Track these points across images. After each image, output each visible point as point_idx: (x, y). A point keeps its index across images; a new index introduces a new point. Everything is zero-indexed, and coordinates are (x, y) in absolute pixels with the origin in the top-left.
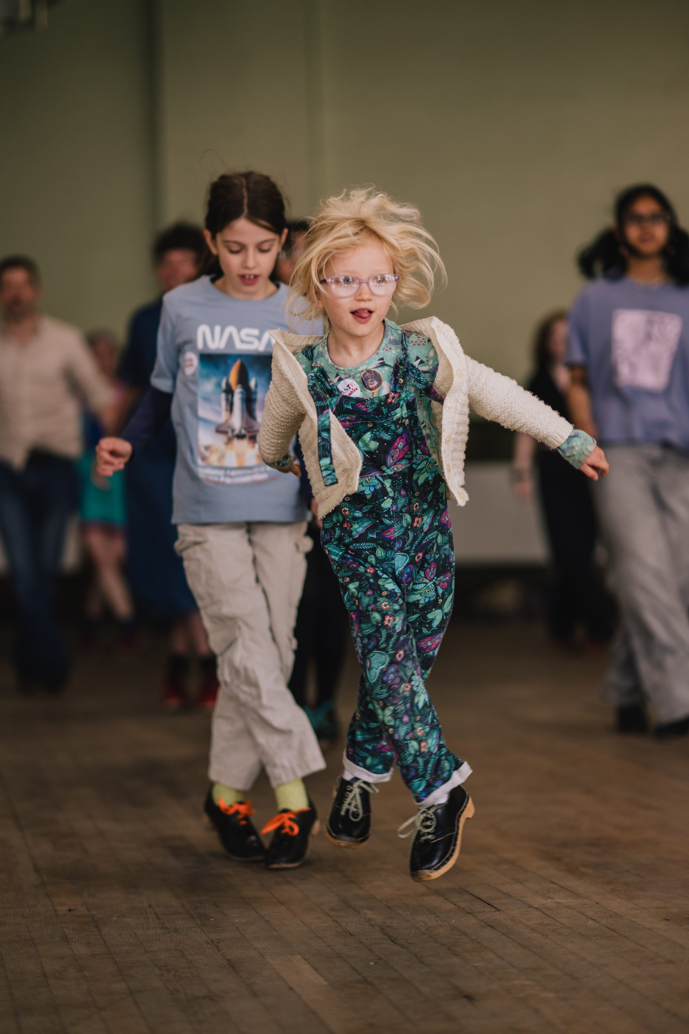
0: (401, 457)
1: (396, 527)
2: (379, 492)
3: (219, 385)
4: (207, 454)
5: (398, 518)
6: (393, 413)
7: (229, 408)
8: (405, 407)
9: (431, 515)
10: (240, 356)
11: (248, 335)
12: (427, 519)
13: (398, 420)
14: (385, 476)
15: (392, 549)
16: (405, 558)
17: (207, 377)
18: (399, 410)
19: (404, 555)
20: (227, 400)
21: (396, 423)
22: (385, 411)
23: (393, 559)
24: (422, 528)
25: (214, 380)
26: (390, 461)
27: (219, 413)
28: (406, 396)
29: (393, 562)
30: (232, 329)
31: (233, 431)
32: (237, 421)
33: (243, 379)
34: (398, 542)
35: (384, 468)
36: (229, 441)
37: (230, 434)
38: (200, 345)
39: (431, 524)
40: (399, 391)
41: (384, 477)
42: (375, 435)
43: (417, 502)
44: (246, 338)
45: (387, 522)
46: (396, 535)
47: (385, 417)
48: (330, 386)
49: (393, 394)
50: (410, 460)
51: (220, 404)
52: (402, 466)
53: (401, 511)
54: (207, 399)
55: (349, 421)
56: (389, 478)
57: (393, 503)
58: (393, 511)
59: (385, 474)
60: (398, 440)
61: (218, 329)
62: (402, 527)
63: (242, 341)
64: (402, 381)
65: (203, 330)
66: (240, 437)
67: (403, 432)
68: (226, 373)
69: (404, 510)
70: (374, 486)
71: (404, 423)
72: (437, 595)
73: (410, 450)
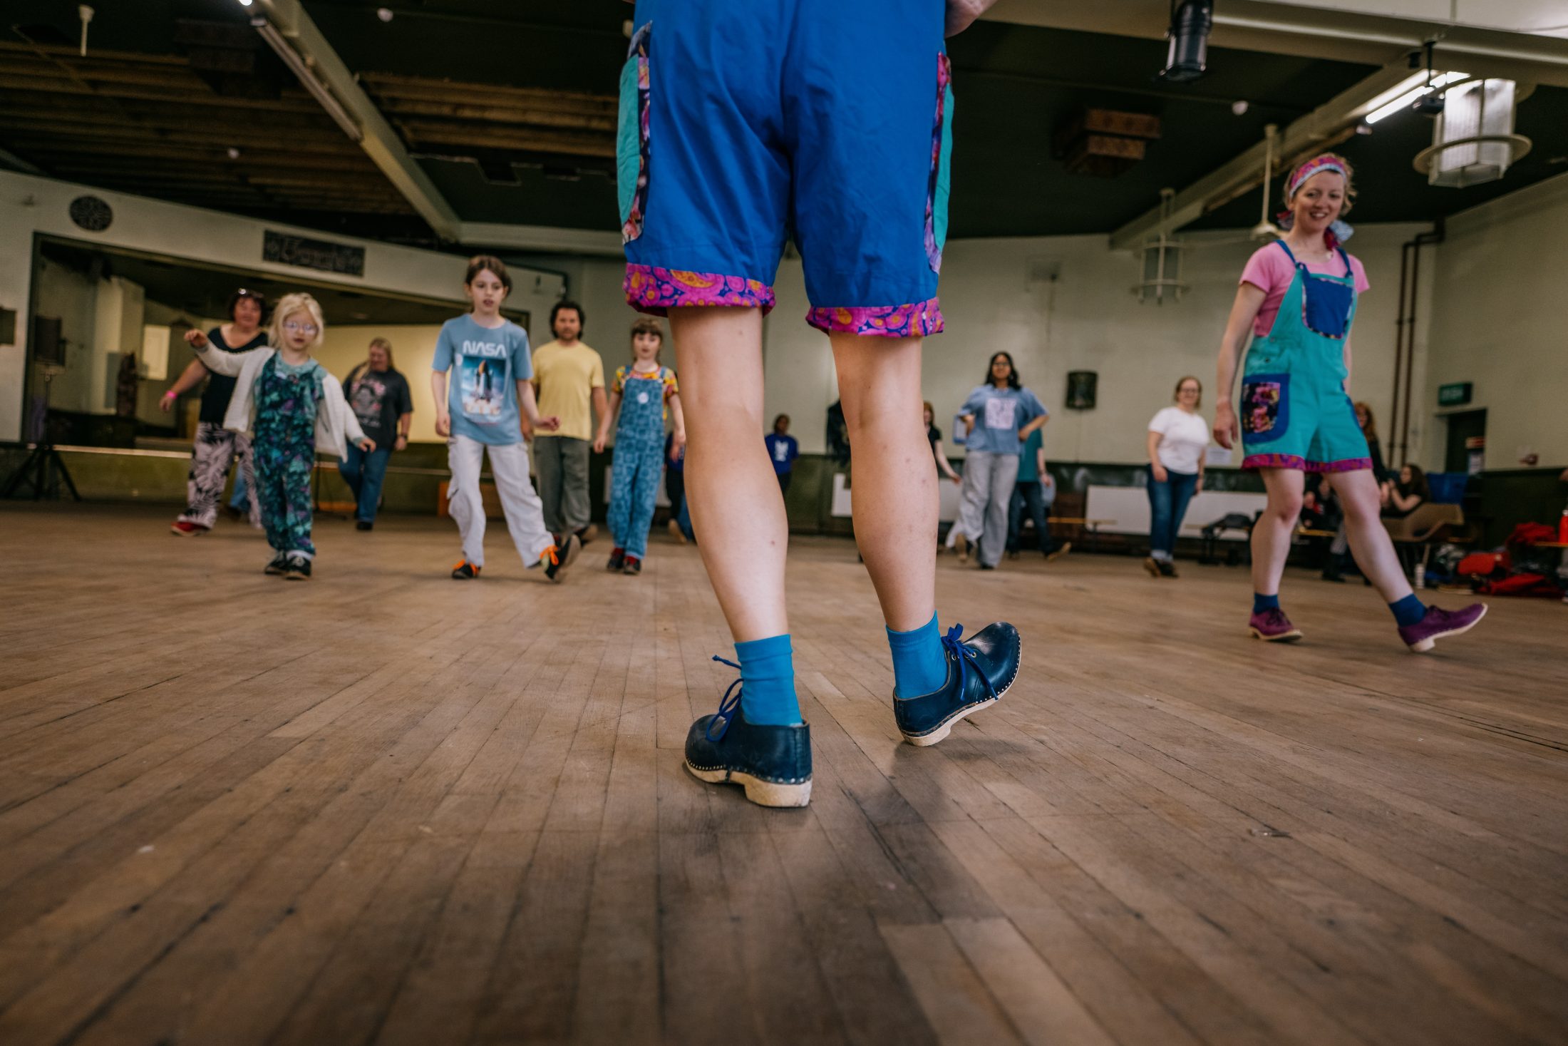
7: (478, 384)
17: (467, 367)
20: (477, 380)
25: (470, 369)
27: (472, 386)
36: (477, 400)
38: (465, 352)
44: (489, 349)
51: (473, 382)
61: (474, 344)
63: (487, 351)
65: (466, 344)
66: (482, 398)
68: (478, 366)
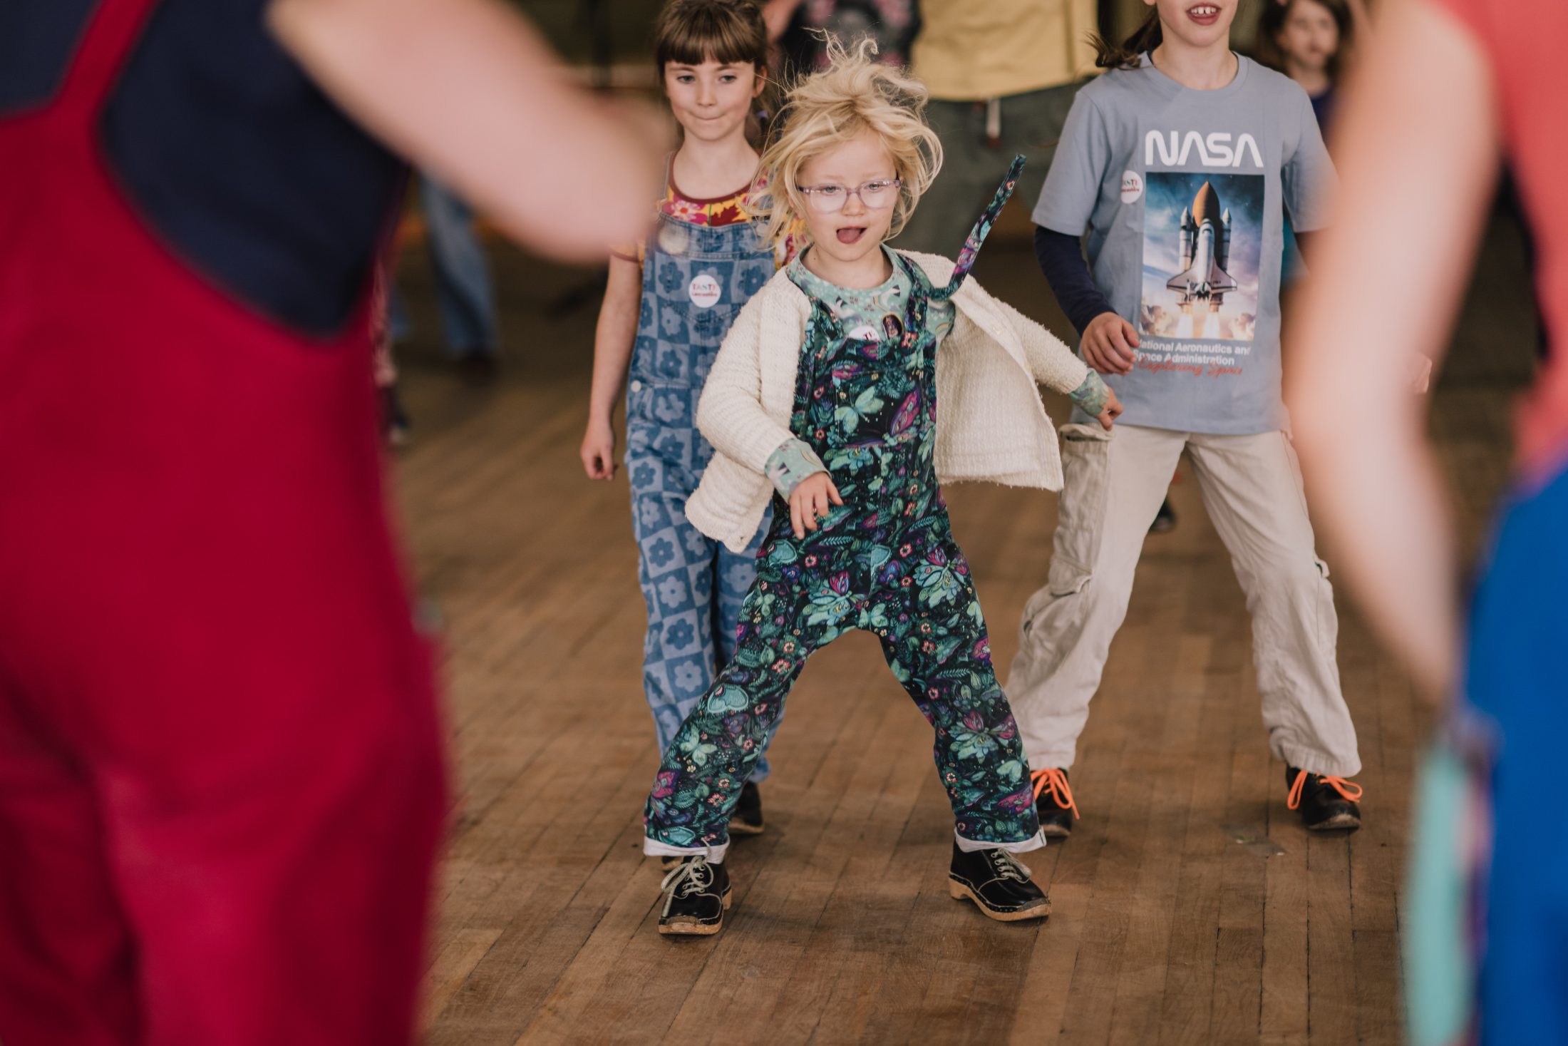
0: (909, 423)
1: (880, 513)
2: (869, 469)
3: (1176, 218)
4: (1151, 319)
5: (886, 502)
6: (907, 359)
7: (1190, 253)
8: (921, 354)
9: (927, 498)
10: (1207, 176)
11: (1217, 143)
12: (923, 504)
13: (912, 369)
14: (886, 449)
15: (870, 539)
16: (886, 552)
17: (1159, 206)
18: (914, 356)
19: (885, 549)
20: (1188, 240)
21: (908, 373)
22: (897, 355)
23: (869, 551)
24: (915, 516)
25: (1168, 212)
26: (895, 427)
27: (1175, 260)
28: (925, 338)
29: (869, 555)
30: (1193, 136)
31: (1193, 286)
32: (1200, 271)
33: (1212, 210)
34: (880, 531)
35: (886, 437)
36: (1186, 301)
37: (1188, 291)
38: (1149, 160)
39: (929, 508)
40: (916, 330)
41: (884, 450)
42: (880, 391)
43: (915, 483)
44: (1216, 149)
45: (871, 507)
46: (878, 523)
47: (897, 363)
48: (833, 324)
49: (909, 334)
50: (918, 427)
51: (1177, 248)
52: (909, 436)
53: (892, 495)
54: (1156, 240)
55: (848, 371)
56: (891, 451)
57: (883, 484)
58: (881, 493)
59: (887, 445)
60: (908, 399)
61: (1174, 136)
62: (889, 514)
63: (1211, 155)
64: (919, 317)
65: (1152, 137)
67: (915, 388)
68: (1188, 201)
69: (896, 494)
70: (863, 461)
71: (918, 376)
72: (962, 585)
73: (920, 413)
